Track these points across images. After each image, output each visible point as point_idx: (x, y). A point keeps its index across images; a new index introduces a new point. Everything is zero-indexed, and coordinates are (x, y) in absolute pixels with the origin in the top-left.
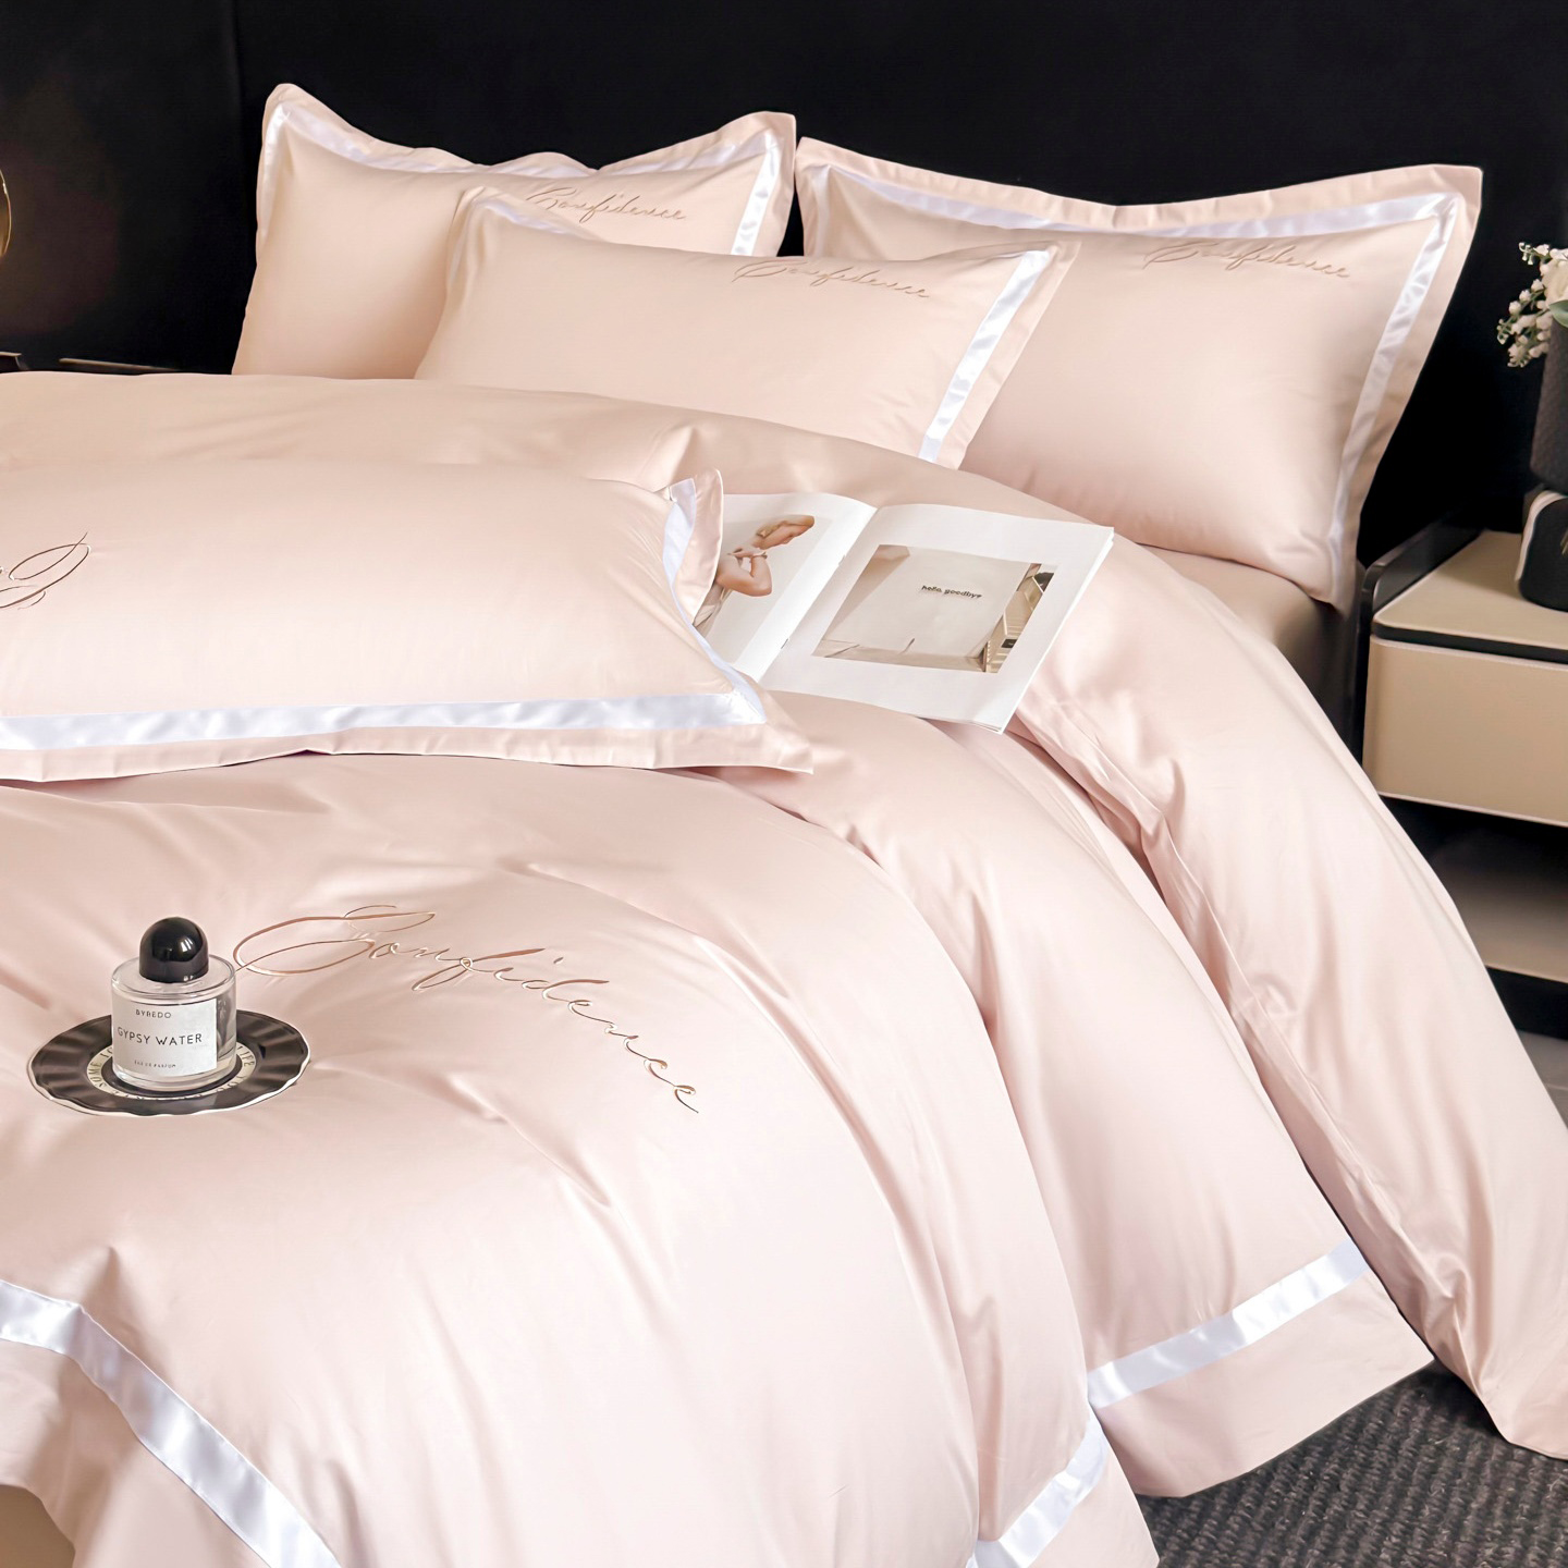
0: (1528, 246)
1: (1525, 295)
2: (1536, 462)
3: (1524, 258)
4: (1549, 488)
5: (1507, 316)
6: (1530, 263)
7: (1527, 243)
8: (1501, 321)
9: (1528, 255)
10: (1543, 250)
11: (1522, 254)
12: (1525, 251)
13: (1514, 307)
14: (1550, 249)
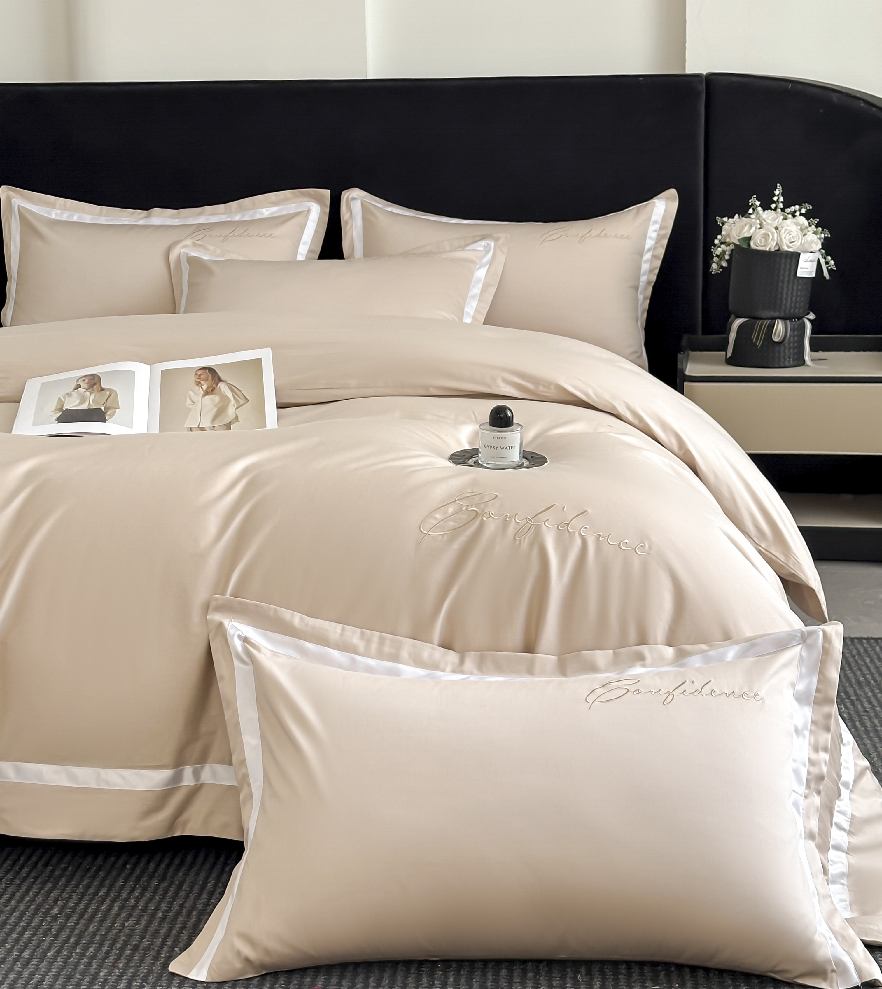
0: (720, 218)
1: (719, 237)
2: (731, 307)
3: (719, 223)
4: (738, 317)
5: (715, 245)
6: (721, 225)
7: (719, 216)
8: (713, 247)
9: (720, 222)
10: (725, 219)
11: (717, 222)
12: (719, 221)
13: (716, 242)
14: (728, 219)
